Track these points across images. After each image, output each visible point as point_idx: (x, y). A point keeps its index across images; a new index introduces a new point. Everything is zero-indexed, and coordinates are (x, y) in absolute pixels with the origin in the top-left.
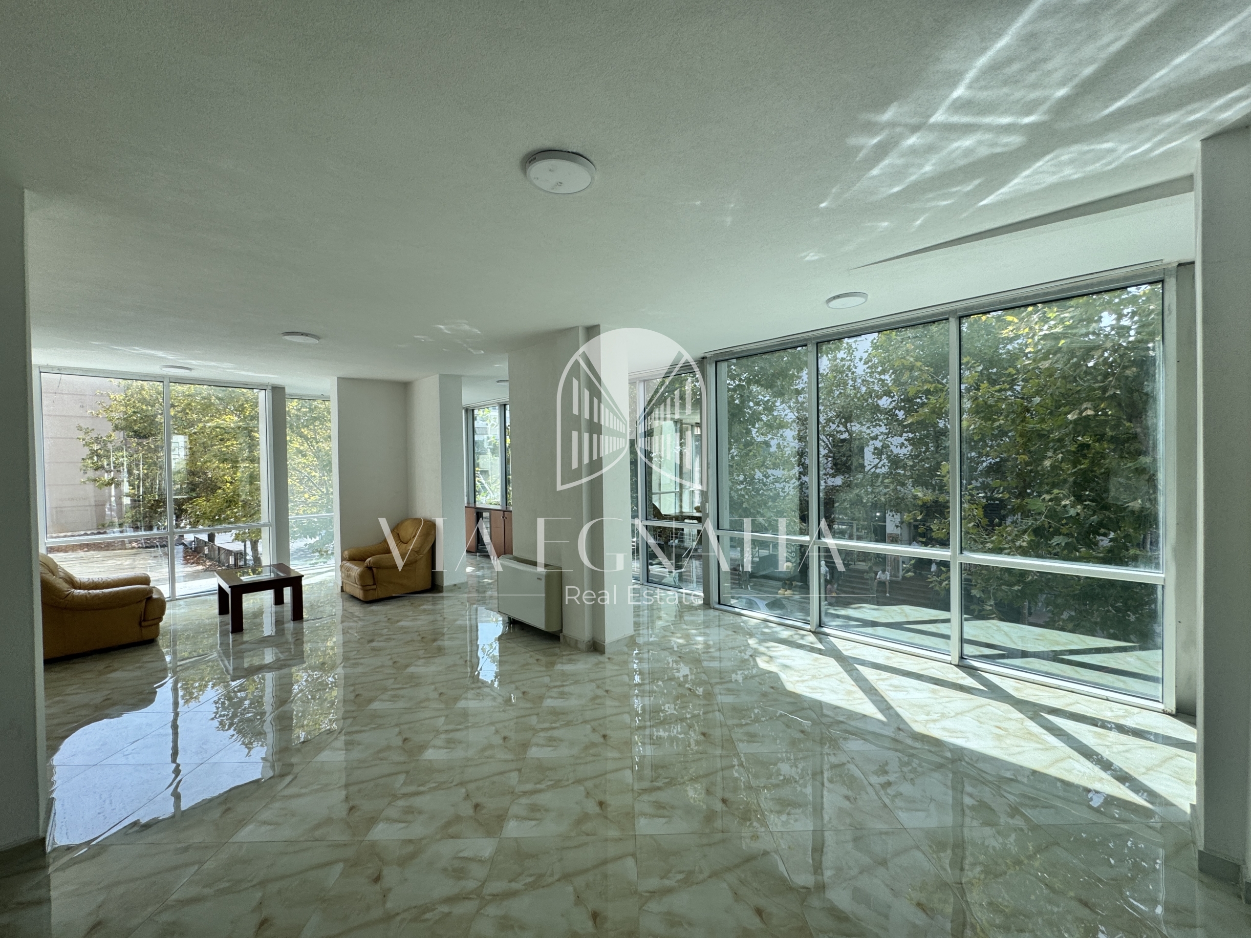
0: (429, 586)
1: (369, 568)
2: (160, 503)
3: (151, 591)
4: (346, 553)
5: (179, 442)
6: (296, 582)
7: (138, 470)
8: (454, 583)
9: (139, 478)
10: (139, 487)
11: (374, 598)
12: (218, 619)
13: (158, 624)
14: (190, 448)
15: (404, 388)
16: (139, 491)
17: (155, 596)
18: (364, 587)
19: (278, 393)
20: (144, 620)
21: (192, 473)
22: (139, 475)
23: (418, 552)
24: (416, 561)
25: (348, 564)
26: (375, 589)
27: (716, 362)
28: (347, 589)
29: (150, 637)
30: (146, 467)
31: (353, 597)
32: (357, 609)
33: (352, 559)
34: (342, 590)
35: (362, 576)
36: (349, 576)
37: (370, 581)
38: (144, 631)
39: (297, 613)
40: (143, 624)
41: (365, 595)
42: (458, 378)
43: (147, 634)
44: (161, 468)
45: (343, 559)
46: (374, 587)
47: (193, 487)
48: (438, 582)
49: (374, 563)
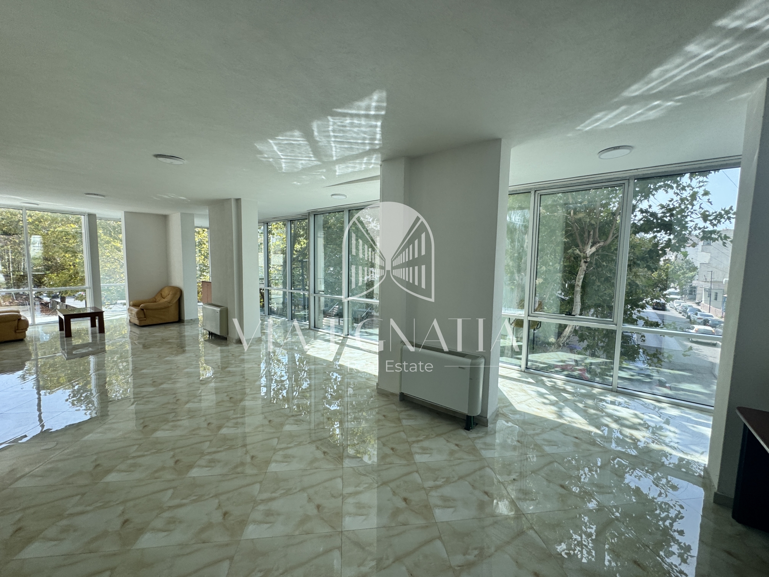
0: (177, 320)
1: (142, 310)
2: (24, 277)
3: (20, 316)
4: (131, 302)
5: (36, 239)
6: (100, 314)
7: (9, 256)
8: (191, 318)
9: (8, 261)
10: (9, 267)
11: (145, 324)
12: (59, 332)
13: (25, 332)
14: (44, 243)
15: (165, 218)
16: (9, 269)
17: (22, 318)
18: (139, 318)
19: (92, 218)
20: (17, 330)
21: (46, 259)
22: (8, 259)
23: (169, 303)
24: (168, 307)
25: (132, 308)
26: (145, 320)
27: (314, 215)
28: (132, 321)
29: (21, 338)
30: (13, 254)
31: (135, 325)
32: (137, 330)
33: (134, 305)
34: (130, 322)
35: (138, 313)
36: (132, 313)
37: (142, 316)
38: (18, 334)
39: (102, 330)
40: (17, 331)
41: (140, 323)
42: (192, 215)
43: (19, 336)
44: (24, 255)
45: (130, 305)
46: (145, 319)
47: (48, 268)
48: (182, 318)
49: (144, 307)
